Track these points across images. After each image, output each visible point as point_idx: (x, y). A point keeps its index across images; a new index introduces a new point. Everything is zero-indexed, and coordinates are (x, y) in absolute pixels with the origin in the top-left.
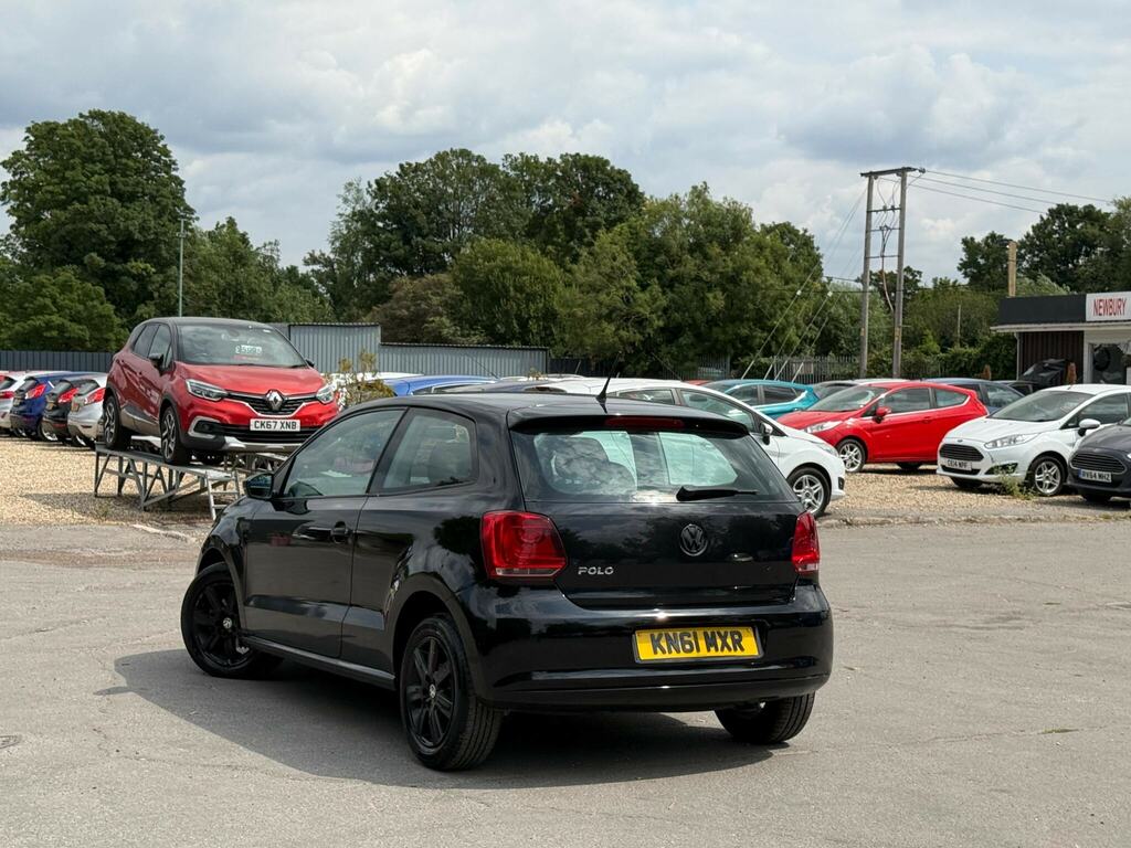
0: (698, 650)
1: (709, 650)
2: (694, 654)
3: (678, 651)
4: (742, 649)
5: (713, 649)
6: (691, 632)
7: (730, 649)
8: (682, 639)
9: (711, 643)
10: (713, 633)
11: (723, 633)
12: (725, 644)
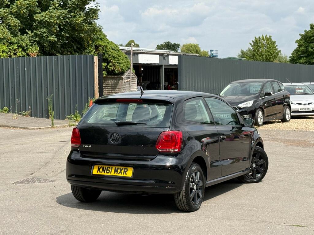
0: (111, 173)
1: (114, 173)
2: (109, 174)
3: (104, 172)
4: (126, 174)
5: (116, 173)
6: (111, 167)
7: (121, 174)
8: (107, 169)
9: (116, 171)
10: (118, 168)
11: (121, 169)
12: (121, 172)
